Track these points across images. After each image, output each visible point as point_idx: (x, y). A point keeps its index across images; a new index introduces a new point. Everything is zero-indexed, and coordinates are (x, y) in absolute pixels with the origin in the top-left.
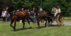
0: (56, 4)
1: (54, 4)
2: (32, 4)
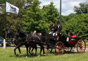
0: (82, 24)
1: (80, 25)
2: (50, 25)
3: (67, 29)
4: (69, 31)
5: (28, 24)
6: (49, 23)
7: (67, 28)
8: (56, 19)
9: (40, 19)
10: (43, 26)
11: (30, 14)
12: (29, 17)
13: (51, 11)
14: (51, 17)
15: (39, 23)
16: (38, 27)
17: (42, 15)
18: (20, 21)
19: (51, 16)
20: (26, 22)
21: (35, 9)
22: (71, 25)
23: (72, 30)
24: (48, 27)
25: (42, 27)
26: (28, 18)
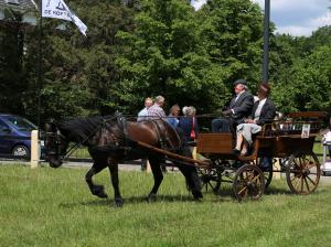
3: (298, 91)
4: (309, 99)
5: (138, 68)
6: (227, 64)
7: (300, 88)
8: (253, 48)
9: (187, 48)
10: (201, 77)
11: (146, 26)
12: (144, 41)
13: (235, 15)
14: (236, 39)
15: (183, 65)
16: (179, 83)
17: (198, 33)
18: (107, 56)
19: (232, 37)
20: (133, 60)
21: (169, 9)
22: (317, 72)
23: (320, 96)
24: (219, 81)
25: (197, 80)
26: (141, 45)
